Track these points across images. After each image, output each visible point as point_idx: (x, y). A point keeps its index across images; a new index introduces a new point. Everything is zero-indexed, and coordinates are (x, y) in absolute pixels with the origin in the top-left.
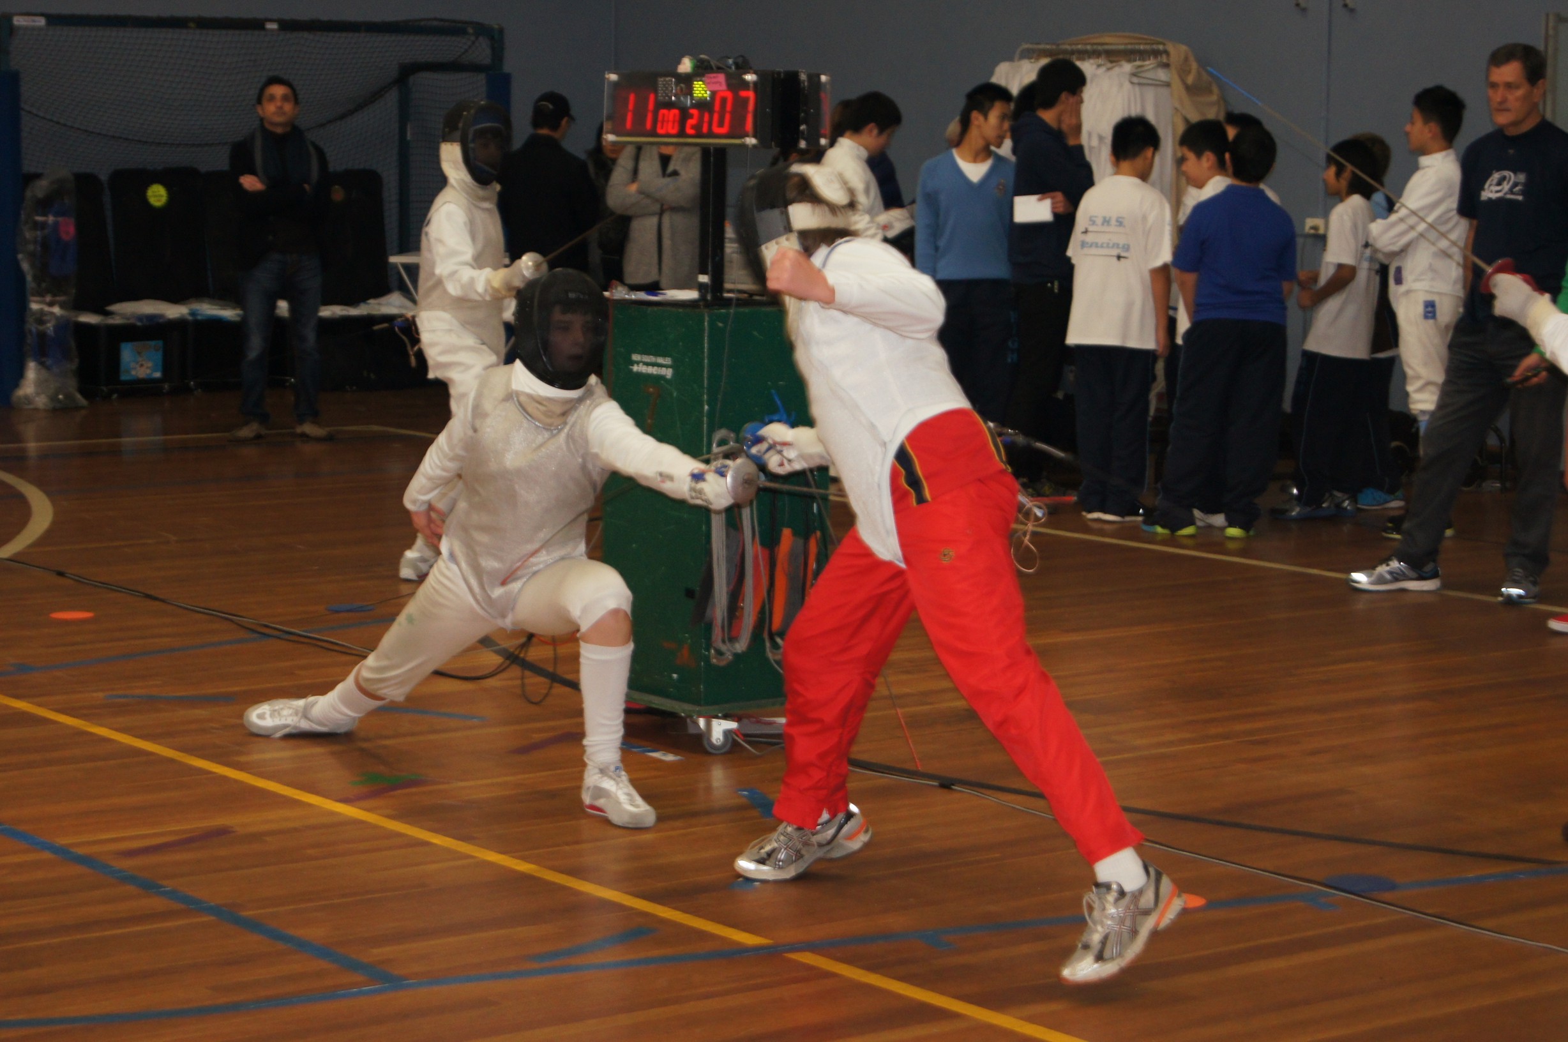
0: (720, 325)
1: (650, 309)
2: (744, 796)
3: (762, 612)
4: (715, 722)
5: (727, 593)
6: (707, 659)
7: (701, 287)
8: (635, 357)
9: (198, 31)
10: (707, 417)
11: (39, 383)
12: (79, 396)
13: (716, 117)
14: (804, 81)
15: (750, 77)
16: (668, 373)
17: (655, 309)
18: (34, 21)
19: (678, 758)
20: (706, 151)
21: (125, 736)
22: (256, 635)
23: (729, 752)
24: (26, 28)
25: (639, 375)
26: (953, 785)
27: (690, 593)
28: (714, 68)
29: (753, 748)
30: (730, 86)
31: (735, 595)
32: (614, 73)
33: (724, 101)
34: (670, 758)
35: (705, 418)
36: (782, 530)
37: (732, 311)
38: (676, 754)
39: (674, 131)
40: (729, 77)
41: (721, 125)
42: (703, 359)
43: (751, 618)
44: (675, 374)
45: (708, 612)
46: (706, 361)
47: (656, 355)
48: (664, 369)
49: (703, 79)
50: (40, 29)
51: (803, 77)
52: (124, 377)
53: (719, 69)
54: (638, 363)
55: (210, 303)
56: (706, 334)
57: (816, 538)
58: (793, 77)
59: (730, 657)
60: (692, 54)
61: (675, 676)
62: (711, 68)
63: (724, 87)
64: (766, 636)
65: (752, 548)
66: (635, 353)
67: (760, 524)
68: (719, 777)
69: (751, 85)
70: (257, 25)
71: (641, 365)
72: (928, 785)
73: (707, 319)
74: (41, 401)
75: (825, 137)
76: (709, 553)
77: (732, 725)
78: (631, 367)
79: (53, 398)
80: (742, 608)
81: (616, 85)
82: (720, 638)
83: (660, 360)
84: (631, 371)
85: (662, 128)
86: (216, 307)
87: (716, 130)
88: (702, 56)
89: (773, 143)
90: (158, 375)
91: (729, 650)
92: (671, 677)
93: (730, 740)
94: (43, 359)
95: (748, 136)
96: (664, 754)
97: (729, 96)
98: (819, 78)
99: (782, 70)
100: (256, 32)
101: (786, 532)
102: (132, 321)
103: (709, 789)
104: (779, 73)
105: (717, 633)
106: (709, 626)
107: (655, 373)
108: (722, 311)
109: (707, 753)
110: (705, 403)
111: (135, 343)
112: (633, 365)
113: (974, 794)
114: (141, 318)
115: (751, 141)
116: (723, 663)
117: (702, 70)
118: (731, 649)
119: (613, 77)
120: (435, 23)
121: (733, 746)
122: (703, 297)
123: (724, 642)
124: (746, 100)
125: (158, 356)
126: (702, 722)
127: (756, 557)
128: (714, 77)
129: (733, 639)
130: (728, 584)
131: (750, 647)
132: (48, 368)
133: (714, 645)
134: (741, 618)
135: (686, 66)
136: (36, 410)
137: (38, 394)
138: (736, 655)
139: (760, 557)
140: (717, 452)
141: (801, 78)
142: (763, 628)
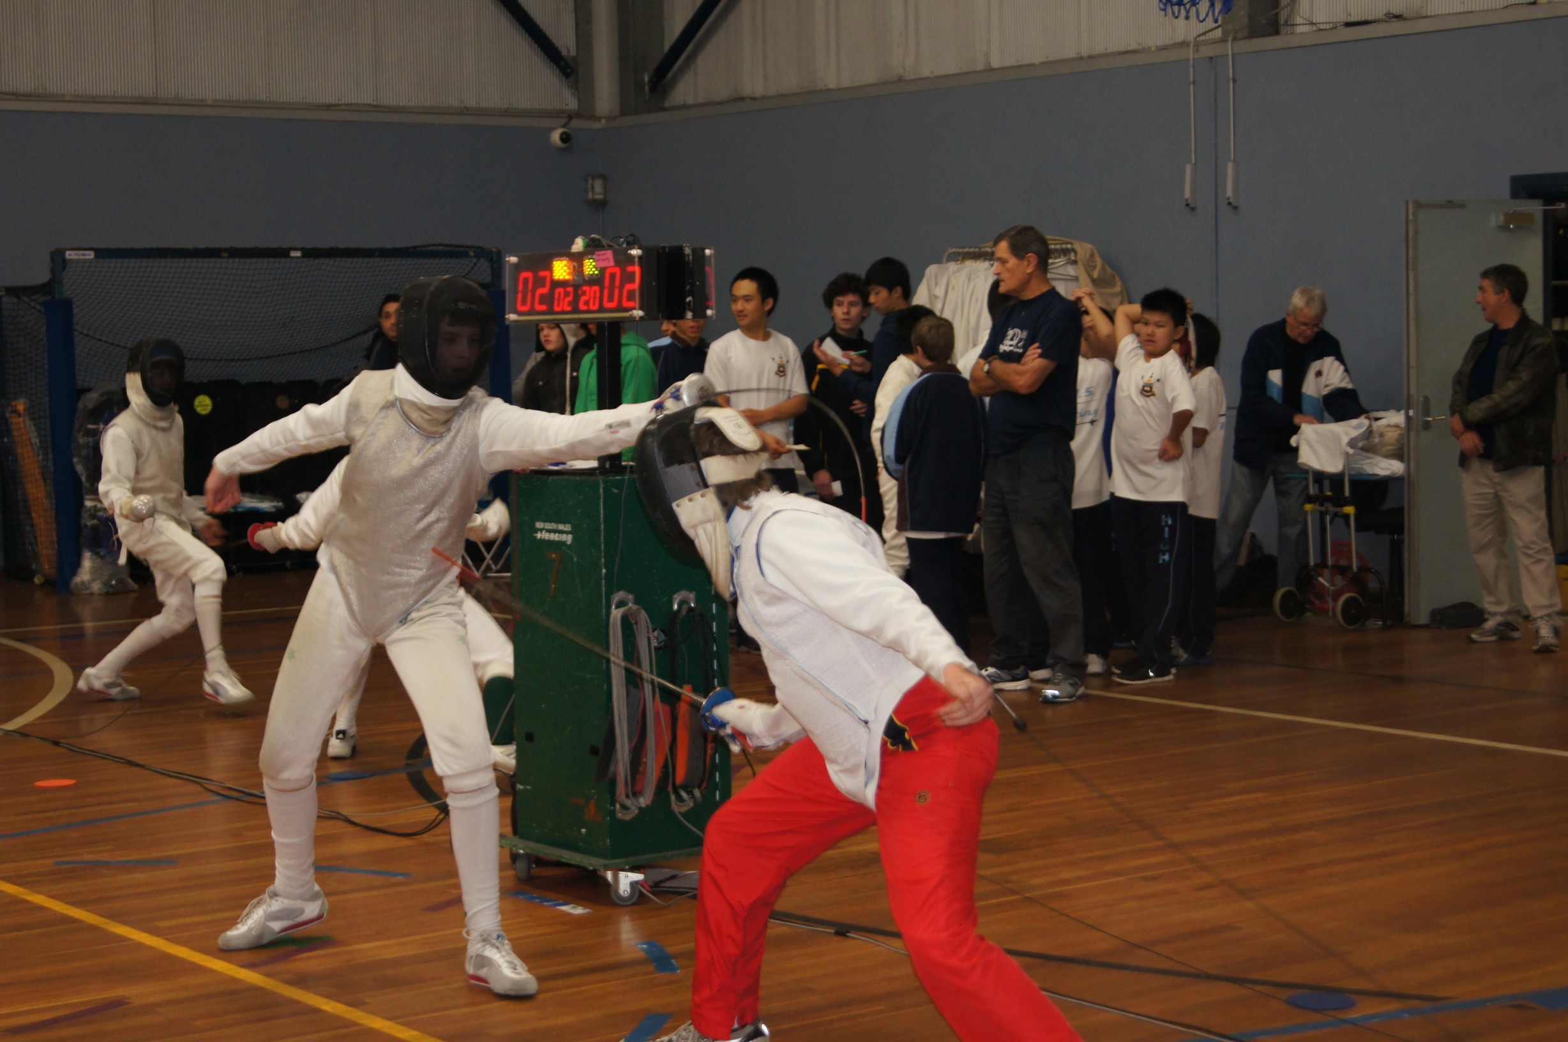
0: (616, 491)
1: (551, 478)
2: (644, 949)
3: (666, 766)
4: (622, 874)
5: (630, 751)
6: (612, 814)
8: (539, 525)
9: (231, 260)
10: (605, 580)
11: (94, 571)
12: (130, 581)
14: (689, 255)
16: (568, 539)
17: (555, 477)
18: (84, 255)
19: (587, 910)
22: (218, 798)
23: (634, 904)
24: (77, 262)
25: (542, 541)
26: (849, 932)
27: (594, 751)
28: (605, 244)
29: (658, 898)
30: (617, 263)
31: (638, 752)
32: (515, 256)
33: (613, 276)
34: (579, 911)
35: (603, 581)
37: (626, 477)
38: (585, 906)
39: (569, 308)
40: (616, 254)
41: (611, 299)
42: (599, 524)
43: (654, 775)
44: (574, 539)
45: (612, 768)
46: (602, 526)
47: (558, 522)
48: (565, 535)
49: (594, 257)
50: (90, 262)
51: (687, 251)
53: (610, 247)
54: (541, 530)
55: (250, 497)
56: (602, 500)
58: (678, 251)
59: (636, 811)
60: (584, 234)
61: (584, 830)
62: (603, 246)
63: (612, 263)
64: (670, 789)
65: (653, 706)
66: (538, 521)
68: (627, 928)
69: (636, 260)
70: (282, 253)
71: (544, 532)
72: (825, 932)
73: (602, 486)
74: (96, 587)
75: (711, 309)
76: (609, 710)
77: (638, 877)
78: (535, 535)
79: (107, 584)
80: (645, 763)
81: (516, 266)
82: (624, 792)
83: (561, 527)
84: (536, 537)
85: (558, 306)
86: (256, 500)
87: (607, 305)
88: (593, 236)
89: (660, 315)
91: (633, 804)
92: (580, 832)
93: (637, 891)
94: (98, 550)
95: (635, 309)
96: (574, 908)
97: (617, 271)
98: (703, 250)
99: (665, 245)
100: (282, 260)
103: (617, 941)
104: (664, 248)
105: (621, 789)
106: (613, 782)
107: (557, 539)
108: (617, 478)
109: (615, 904)
110: (603, 566)
112: (537, 533)
113: (867, 941)
115: (637, 313)
116: (629, 817)
117: (593, 247)
118: (635, 803)
119: (513, 259)
121: (639, 896)
122: (602, 465)
123: (627, 796)
124: (633, 273)
126: (609, 875)
127: (657, 714)
128: (603, 254)
129: (636, 794)
130: (630, 739)
131: (654, 801)
132: (102, 557)
133: (619, 800)
134: (644, 773)
135: (579, 245)
136: (92, 594)
137: (93, 580)
138: (640, 809)
139: (661, 713)
140: (616, 614)
141: (686, 253)
142: (668, 781)
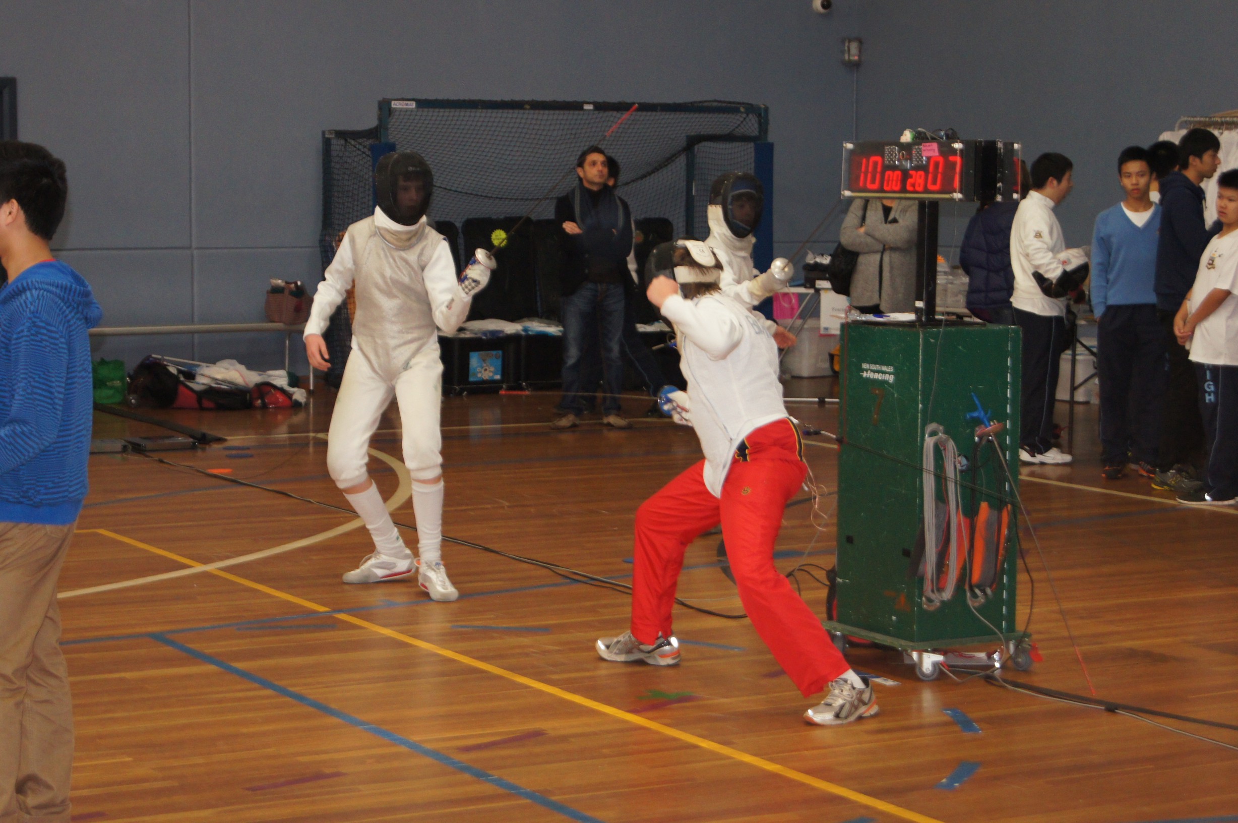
2: (947, 714)
3: (964, 568)
4: (925, 655)
5: (936, 553)
6: (920, 605)
7: (917, 311)
8: (865, 366)
9: (532, 112)
10: (921, 413)
13: (930, 177)
14: (1000, 149)
15: (957, 146)
16: (891, 379)
17: (881, 328)
18: (407, 105)
19: (896, 683)
20: (922, 204)
21: (466, 657)
22: (568, 581)
23: (937, 679)
24: (401, 110)
25: (868, 380)
26: (1117, 709)
27: (906, 553)
29: (956, 676)
30: (941, 153)
31: (943, 555)
32: (850, 143)
33: (937, 165)
34: (889, 683)
35: (919, 415)
36: (980, 504)
37: (942, 330)
38: (894, 679)
39: (897, 188)
40: (941, 145)
41: (934, 183)
42: (918, 367)
43: (955, 575)
44: (896, 380)
45: (921, 568)
46: (920, 369)
47: (882, 364)
48: (887, 375)
49: (921, 147)
50: (412, 111)
52: (471, 379)
53: (933, 139)
54: (867, 371)
55: (539, 322)
56: (921, 348)
57: (1007, 510)
58: (992, 145)
59: (938, 604)
60: (912, 128)
61: (894, 618)
62: (928, 139)
63: (936, 153)
64: (967, 587)
65: (956, 518)
66: (864, 363)
67: (963, 498)
68: (928, 699)
69: (958, 152)
70: (577, 106)
71: (869, 372)
72: (1097, 709)
73: (921, 336)
75: (1017, 192)
76: (922, 520)
77: (939, 658)
80: (948, 566)
81: (852, 152)
82: (930, 588)
83: (884, 368)
84: (862, 376)
85: (888, 185)
86: (543, 325)
87: (931, 187)
88: (919, 129)
89: (975, 197)
90: (498, 377)
91: (937, 598)
92: (891, 619)
93: (937, 670)
95: (956, 192)
96: (885, 680)
97: (941, 160)
98: (1013, 146)
99: (982, 139)
100: (577, 112)
101: (984, 505)
102: (479, 335)
103: (920, 709)
104: (981, 142)
105: (928, 586)
106: (922, 579)
107: (880, 378)
108: (934, 329)
109: (919, 680)
110: (920, 402)
111: (481, 352)
112: (863, 372)
113: (1132, 716)
114: (485, 333)
115: (958, 196)
116: (932, 609)
117: (920, 140)
118: (939, 597)
119: (850, 146)
120: (715, 104)
121: (940, 673)
122: (919, 319)
123: (933, 591)
124: (954, 164)
125: (499, 362)
126: (915, 655)
127: (959, 525)
128: (929, 146)
129: (940, 589)
130: (937, 546)
131: (954, 596)
133: (926, 594)
134: (947, 574)
135: (907, 137)
138: (943, 602)
139: (963, 524)
140: (929, 442)
141: (999, 146)
142: (965, 581)
